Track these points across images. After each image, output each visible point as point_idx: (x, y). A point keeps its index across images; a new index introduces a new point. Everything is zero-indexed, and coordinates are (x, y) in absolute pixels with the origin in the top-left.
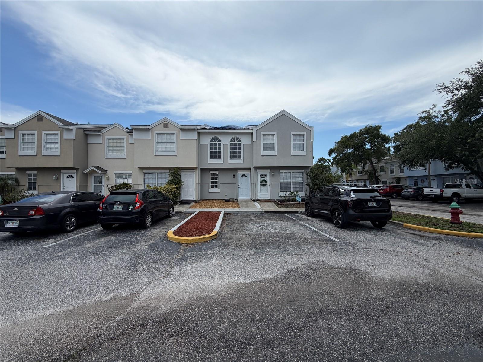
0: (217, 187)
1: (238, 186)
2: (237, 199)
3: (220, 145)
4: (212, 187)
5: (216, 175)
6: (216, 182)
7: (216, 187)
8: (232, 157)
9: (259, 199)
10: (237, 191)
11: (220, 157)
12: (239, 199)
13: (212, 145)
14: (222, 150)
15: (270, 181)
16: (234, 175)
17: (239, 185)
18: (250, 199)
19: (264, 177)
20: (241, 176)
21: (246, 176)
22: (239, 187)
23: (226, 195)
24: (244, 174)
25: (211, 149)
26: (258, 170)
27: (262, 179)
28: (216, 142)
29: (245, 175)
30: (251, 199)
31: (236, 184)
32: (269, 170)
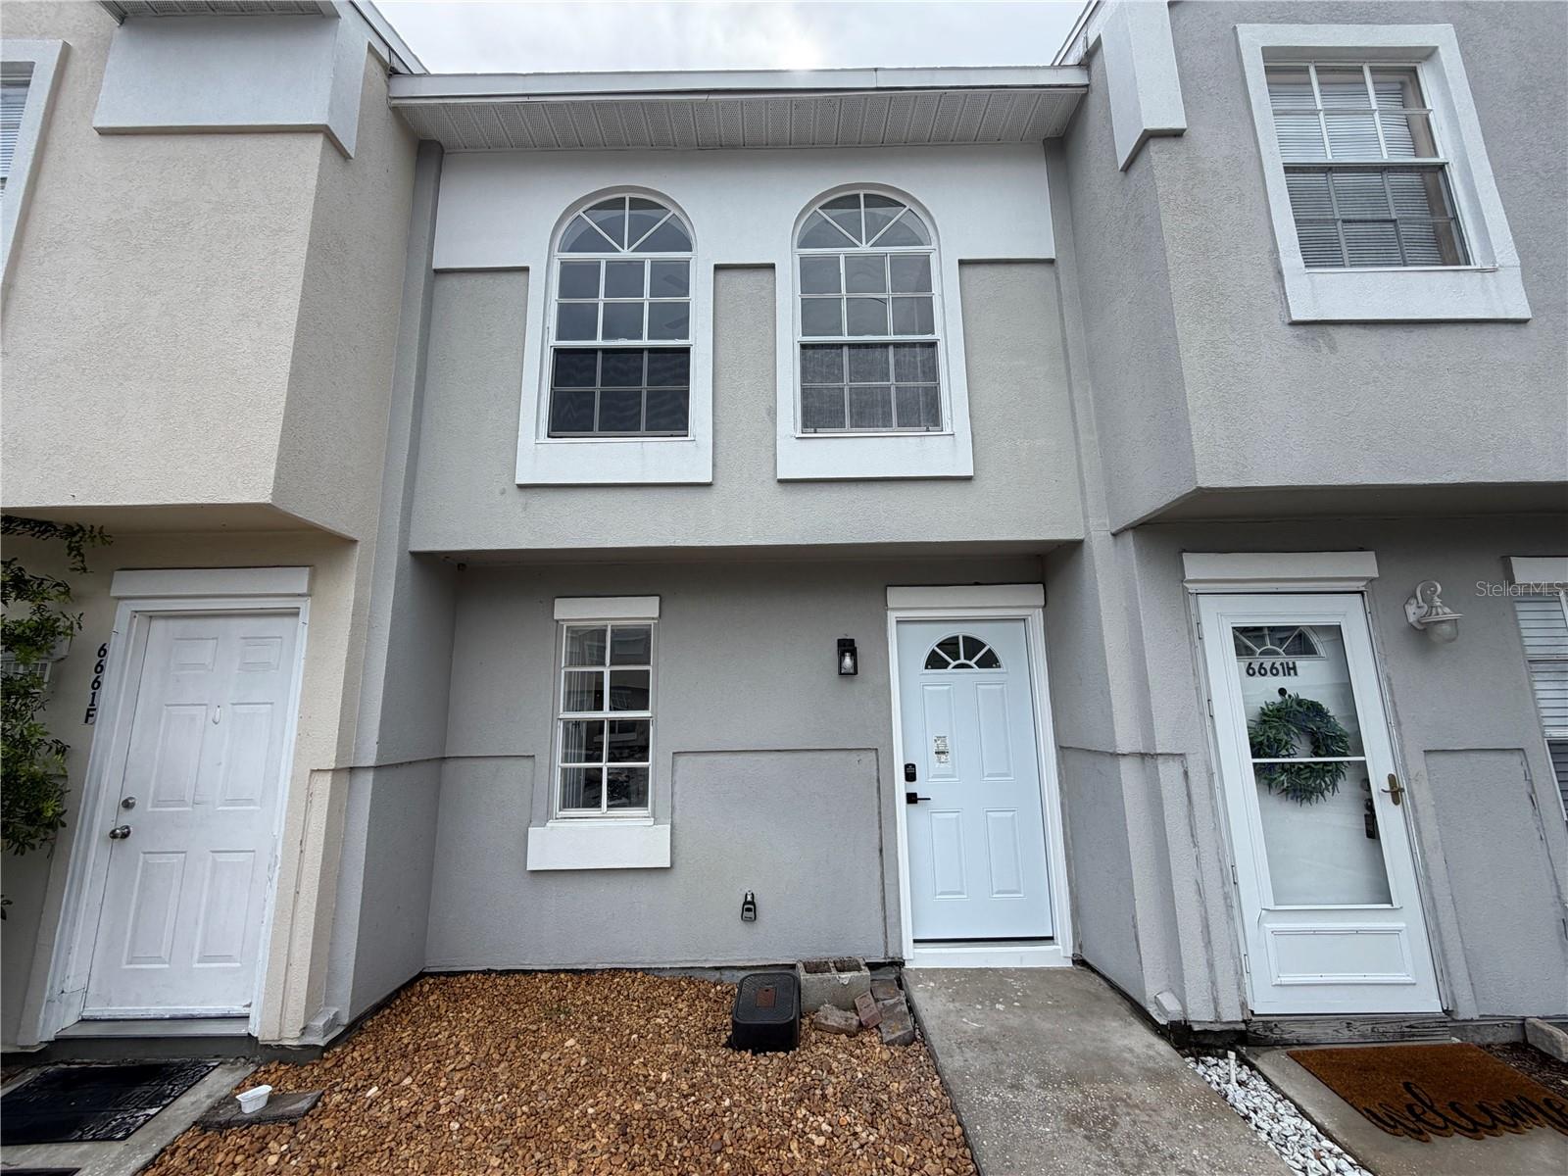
0: (641, 802)
1: (901, 788)
2: (899, 964)
3: (675, 279)
4: (584, 792)
5: (633, 644)
6: (632, 741)
7: (628, 791)
8: (819, 415)
9: (1271, 1022)
10: (884, 851)
11: (671, 418)
12: (917, 958)
13: (576, 280)
14: (700, 341)
15: (1395, 722)
16: (847, 647)
17: (911, 776)
18: (1058, 956)
19: (1291, 670)
20: (934, 662)
21: (990, 661)
22: (912, 798)
23: (750, 907)
24: (960, 631)
25: (572, 320)
26: (1197, 567)
27: (1267, 690)
28: (626, 254)
29: (973, 645)
30: (1080, 962)
31: (879, 752)
32: (1363, 565)
